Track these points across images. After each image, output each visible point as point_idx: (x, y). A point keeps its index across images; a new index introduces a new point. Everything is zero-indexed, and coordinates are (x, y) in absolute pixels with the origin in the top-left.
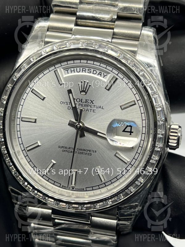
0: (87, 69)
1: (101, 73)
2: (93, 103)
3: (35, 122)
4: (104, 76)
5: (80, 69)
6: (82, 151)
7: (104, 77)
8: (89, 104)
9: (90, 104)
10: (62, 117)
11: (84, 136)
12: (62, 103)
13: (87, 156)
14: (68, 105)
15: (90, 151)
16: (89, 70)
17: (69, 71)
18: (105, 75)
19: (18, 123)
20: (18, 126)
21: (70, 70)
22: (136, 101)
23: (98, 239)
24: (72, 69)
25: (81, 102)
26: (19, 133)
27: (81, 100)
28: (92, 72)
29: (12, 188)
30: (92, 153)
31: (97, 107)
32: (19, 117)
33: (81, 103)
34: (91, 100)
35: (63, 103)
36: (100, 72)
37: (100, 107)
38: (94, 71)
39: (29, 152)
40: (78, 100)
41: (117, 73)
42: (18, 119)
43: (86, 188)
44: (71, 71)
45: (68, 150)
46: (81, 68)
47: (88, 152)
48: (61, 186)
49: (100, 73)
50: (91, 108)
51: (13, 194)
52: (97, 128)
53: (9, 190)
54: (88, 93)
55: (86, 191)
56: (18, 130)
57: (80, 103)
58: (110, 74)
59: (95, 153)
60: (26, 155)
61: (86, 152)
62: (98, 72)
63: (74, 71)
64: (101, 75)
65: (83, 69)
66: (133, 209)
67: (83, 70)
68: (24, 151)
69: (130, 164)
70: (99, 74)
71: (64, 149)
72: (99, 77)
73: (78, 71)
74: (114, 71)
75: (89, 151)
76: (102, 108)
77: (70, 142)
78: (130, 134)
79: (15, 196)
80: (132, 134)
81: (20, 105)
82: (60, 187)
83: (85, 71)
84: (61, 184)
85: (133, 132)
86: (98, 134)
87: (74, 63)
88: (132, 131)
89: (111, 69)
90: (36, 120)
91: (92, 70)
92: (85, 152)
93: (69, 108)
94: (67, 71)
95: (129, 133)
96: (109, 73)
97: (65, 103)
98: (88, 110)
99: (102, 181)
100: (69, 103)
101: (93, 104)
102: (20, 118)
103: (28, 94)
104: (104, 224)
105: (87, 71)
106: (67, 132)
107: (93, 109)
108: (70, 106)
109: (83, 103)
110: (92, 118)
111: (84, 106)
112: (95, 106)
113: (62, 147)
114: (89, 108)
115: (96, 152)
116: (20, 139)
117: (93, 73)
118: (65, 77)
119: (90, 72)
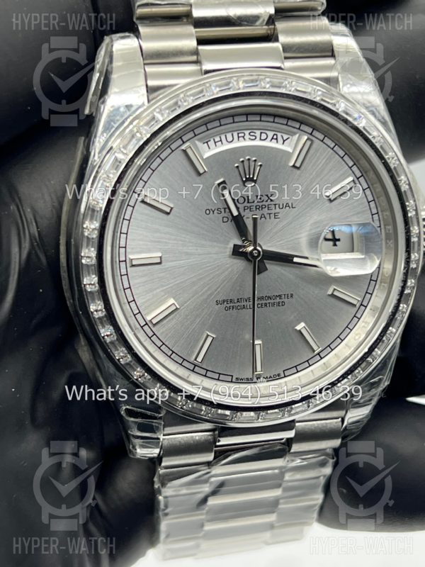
0: (247, 132)
1: (277, 135)
2: (271, 200)
3: (160, 263)
4: (284, 141)
5: (232, 135)
6: (265, 302)
7: (283, 143)
8: (264, 203)
9: (266, 204)
10: (215, 241)
11: (266, 269)
12: (209, 211)
13: (275, 307)
14: (223, 214)
15: (280, 296)
16: (251, 134)
17: (211, 143)
18: (285, 139)
19: (123, 271)
20: (125, 278)
21: (212, 140)
22: (356, 179)
23: (305, 463)
24: (217, 139)
25: (248, 202)
26: (128, 291)
27: (246, 198)
28: (258, 138)
29: (128, 407)
30: (286, 300)
31: (281, 207)
32: (124, 259)
33: (249, 205)
34: (267, 196)
35: (211, 212)
36: (274, 135)
37: (287, 205)
38: (262, 134)
39: (157, 326)
40: (241, 200)
41: (310, 130)
42: (123, 265)
43: (284, 371)
44: (215, 143)
45: (237, 305)
46: (235, 134)
47: (277, 300)
48: (234, 380)
49: (275, 137)
50: (269, 212)
51: (132, 419)
52: (288, 249)
53: (122, 413)
54: (258, 181)
55: (285, 376)
56: (126, 285)
57: (246, 204)
58: (297, 135)
59: (290, 299)
60: (150, 334)
61: (272, 301)
62: (270, 134)
63: (221, 140)
64: (277, 139)
65: (238, 134)
66: (374, 390)
67: (240, 135)
68: (146, 328)
69: (361, 305)
70: (273, 138)
71: (229, 304)
72: (273, 144)
73: (230, 138)
74: (303, 127)
75: (278, 298)
76: (290, 205)
77: (238, 288)
78: (335, 245)
79: (136, 422)
80: (337, 243)
81: (121, 233)
82: (232, 382)
83: (243, 137)
84: (232, 376)
85: (339, 240)
86: (296, 260)
87: (221, 125)
88: (337, 237)
89: (297, 125)
90: (161, 257)
91: (258, 133)
92: (270, 301)
93: (225, 220)
94: (206, 144)
95: (331, 243)
96: (295, 134)
97: (216, 212)
98: (263, 216)
99: (314, 351)
100: (223, 210)
101: (272, 203)
102: (125, 261)
103: (133, 207)
104: (318, 431)
105: (247, 136)
106: (230, 270)
107: (273, 211)
108: (227, 214)
109: (252, 204)
110: (275, 231)
111: (254, 209)
112: (277, 206)
113: (224, 301)
114: (266, 211)
115: (292, 296)
116: (133, 304)
117: (260, 139)
118: (208, 158)
119: (254, 138)
